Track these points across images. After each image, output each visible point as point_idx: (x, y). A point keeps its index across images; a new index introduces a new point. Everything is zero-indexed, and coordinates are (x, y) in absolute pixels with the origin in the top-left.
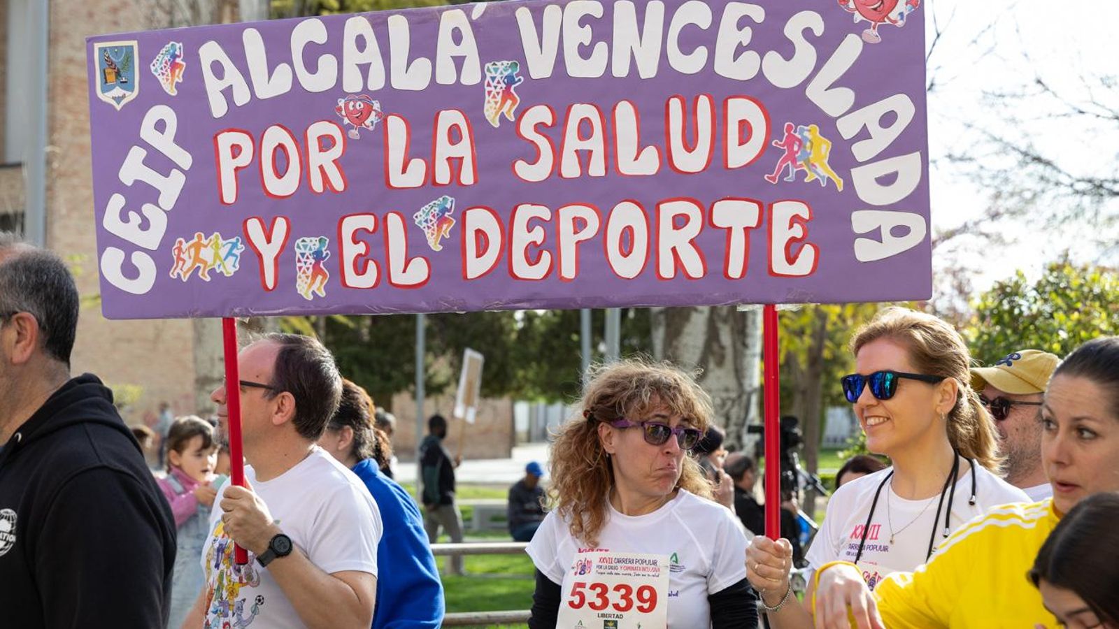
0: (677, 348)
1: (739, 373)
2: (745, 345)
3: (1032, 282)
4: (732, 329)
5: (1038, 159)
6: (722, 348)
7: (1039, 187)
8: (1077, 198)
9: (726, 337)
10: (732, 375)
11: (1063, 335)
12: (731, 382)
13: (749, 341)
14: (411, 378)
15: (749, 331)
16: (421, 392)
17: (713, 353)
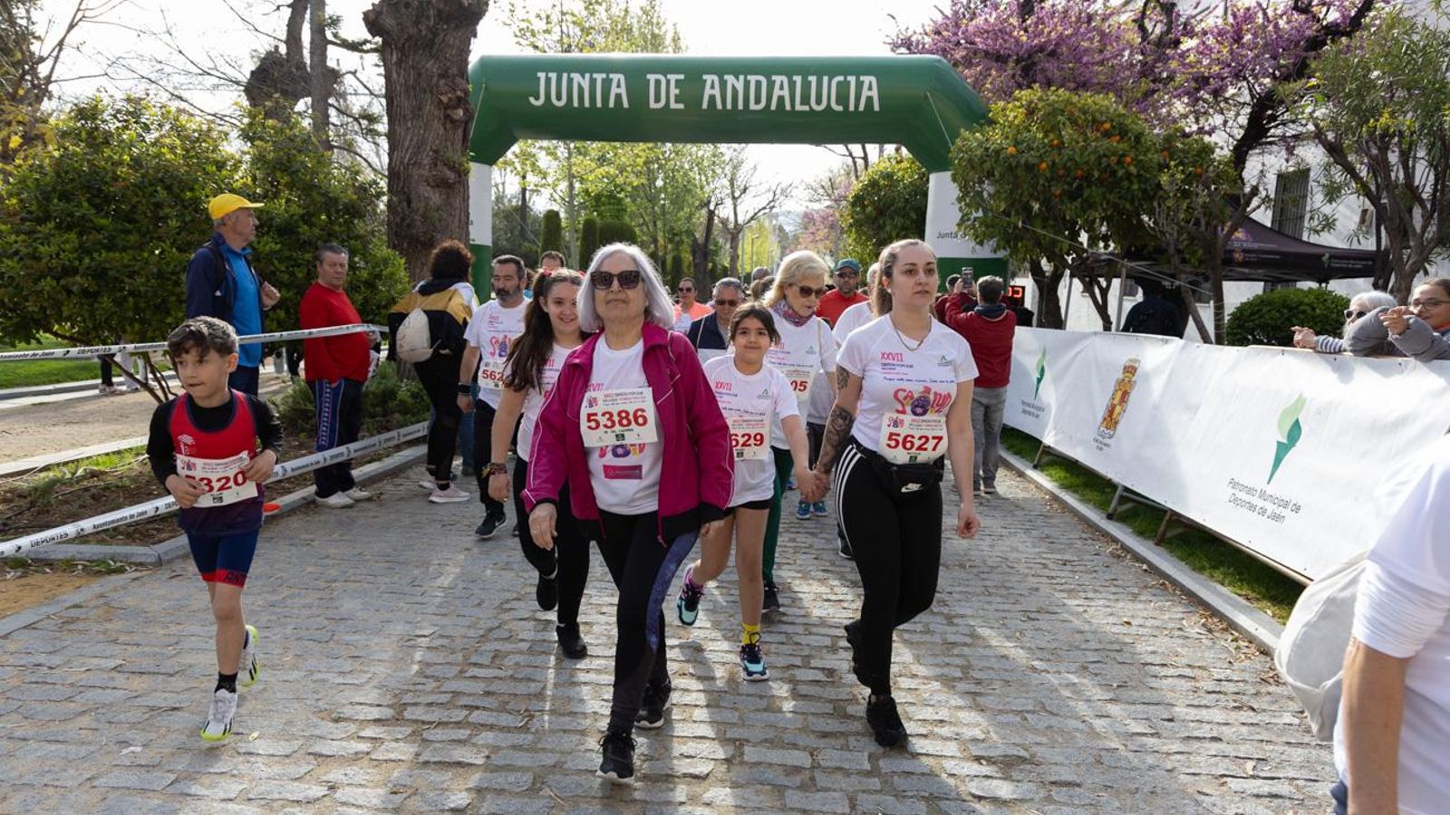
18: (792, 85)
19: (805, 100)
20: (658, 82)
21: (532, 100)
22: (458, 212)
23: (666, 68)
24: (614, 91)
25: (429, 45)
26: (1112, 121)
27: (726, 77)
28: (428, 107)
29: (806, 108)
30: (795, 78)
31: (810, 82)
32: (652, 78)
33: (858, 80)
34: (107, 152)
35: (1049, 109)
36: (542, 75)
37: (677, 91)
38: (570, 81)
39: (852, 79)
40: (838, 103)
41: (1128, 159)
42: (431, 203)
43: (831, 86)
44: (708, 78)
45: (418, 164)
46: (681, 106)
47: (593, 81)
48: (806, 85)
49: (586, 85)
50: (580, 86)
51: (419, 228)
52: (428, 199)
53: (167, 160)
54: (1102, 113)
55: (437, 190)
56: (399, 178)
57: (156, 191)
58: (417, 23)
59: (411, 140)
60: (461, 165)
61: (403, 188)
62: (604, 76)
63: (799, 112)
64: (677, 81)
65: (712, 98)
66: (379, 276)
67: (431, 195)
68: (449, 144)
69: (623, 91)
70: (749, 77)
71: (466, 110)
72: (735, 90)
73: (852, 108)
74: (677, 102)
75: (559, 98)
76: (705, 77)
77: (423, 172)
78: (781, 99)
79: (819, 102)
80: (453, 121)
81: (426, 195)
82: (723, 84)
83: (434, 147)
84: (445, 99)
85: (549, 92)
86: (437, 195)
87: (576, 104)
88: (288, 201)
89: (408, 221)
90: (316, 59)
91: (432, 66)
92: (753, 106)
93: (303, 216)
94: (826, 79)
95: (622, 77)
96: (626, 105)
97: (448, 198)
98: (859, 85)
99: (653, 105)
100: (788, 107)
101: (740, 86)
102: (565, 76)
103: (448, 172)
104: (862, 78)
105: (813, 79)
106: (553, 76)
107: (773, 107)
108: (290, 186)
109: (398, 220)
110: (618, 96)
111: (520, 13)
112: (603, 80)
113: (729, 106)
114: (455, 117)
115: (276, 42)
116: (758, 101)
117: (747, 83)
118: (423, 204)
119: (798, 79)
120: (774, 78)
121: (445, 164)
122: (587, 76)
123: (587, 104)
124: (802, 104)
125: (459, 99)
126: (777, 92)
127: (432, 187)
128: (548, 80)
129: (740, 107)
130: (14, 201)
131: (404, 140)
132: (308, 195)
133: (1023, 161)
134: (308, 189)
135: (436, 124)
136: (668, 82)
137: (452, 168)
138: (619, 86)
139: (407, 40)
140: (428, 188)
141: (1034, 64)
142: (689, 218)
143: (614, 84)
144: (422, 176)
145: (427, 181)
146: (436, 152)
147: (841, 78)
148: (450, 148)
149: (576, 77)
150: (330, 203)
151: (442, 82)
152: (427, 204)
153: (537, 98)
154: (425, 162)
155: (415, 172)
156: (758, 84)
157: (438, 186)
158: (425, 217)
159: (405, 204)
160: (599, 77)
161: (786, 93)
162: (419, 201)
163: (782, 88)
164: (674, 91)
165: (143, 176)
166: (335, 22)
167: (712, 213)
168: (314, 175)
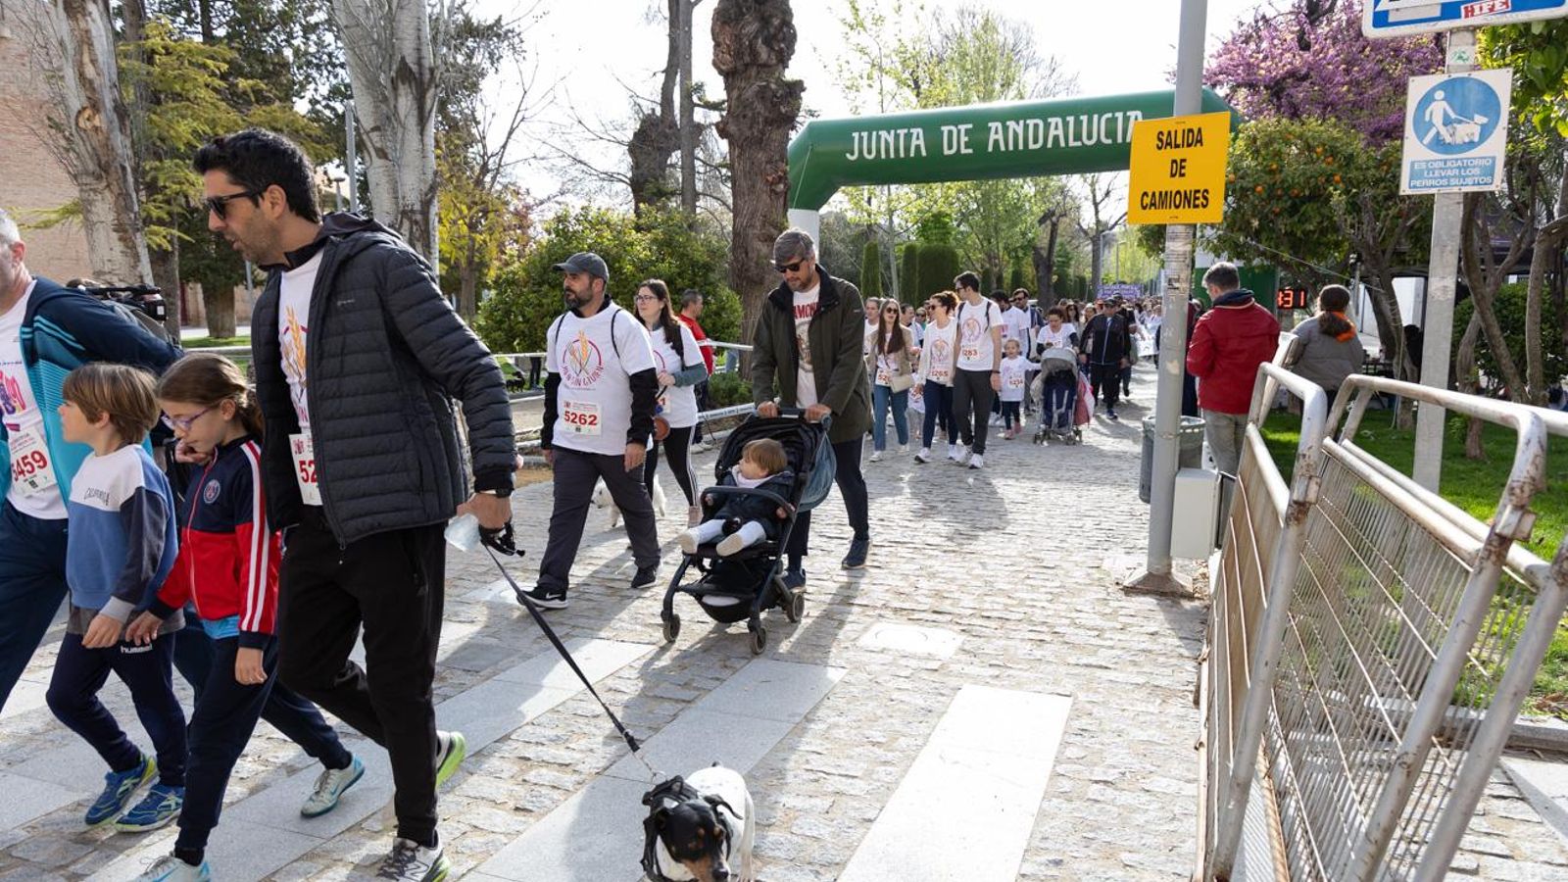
2: (430, 253)
3: (574, 215)
5: (580, 162)
7: (581, 176)
8: (599, 183)
11: (589, 241)
14: (244, 278)
15: (432, 245)
16: (250, 285)
18: (1066, 124)
19: (1078, 137)
20: (950, 132)
21: (848, 155)
23: (956, 119)
24: (914, 142)
25: (759, 142)
26: (1324, 145)
27: (1008, 123)
28: (760, 185)
29: (1079, 144)
30: (1068, 118)
31: (1082, 121)
32: (945, 129)
33: (1125, 114)
35: (1267, 139)
36: (856, 135)
37: (966, 139)
38: (879, 137)
39: (1119, 115)
40: (1107, 137)
41: (1337, 178)
42: (762, 253)
43: (1100, 124)
44: (993, 125)
45: (753, 226)
46: (970, 151)
47: (897, 137)
48: (1078, 123)
49: (891, 140)
50: (886, 140)
51: (753, 271)
52: (759, 251)
54: (1314, 139)
56: (740, 235)
58: (751, 128)
59: (747, 211)
60: (782, 224)
61: (742, 243)
62: (906, 131)
63: (1072, 147)
64: (966, 130)
65: (996, 142)
66: (723, 309)
67: (762, 247)
68: (774, 209)
69: (921, 142)
70: (1028, 122)
71: (785, 185)
72: (1016, 134)
73: (1120, 140)
74: (967, 147)
75: (870, 152)
76: (990, 124)
77: (756, 231)
78: (1056, 138)
79: (1090, 137)
80: (776, 193)
81: (759, 247)
82: (1006, 129)
83: (763, 213)
84: (770, 179)
85: (863, 147)
87: (883, 156)
88: (670, 263)
89: (746, 267)
90: (685, 122)
91: (761, 156)
92: (1032, 146)
93: (679, 274)
94: (1096, 117)
95: (920, 130)
96: (924, 153)
98: (1126, 119)
99: (946, 152)
100: (1063, 144)
101: (1020, 130)
102: (874, 133)
103: (772, 230)
104: (1128, 114)
105: (1084, 118)
106: (865, 134)
107: (1050, 145)
108: (671, 255)
109: (740, 266)
110: (918, 147)
111: (846, 74)
112: (905, 135)
113: (1011, 148)
114: (778, 190)
115: (654, 106)
116: (1036, 141)
117: (1026, 126)
118: (755, 254)
119: (1071, 119)
120: (1049, 120)
121: (771, 225)
122: (892, 132)
123: (892, 156)
124: (1075, 140)
125: (780, 178)
126: (1052, 132)
127: (762, 241)
128: (861, 138)
129: (1021, 147)
131: (743, 211)
133: (1238, 187)
134: (682, 256)
135: (765, 196)
136: (959, 131)
137: (775, 227)
138: (918, 138)
139: (745, 140)
140: (760, 243)
141: (1283, 89)
142: (1024, 234)
143: (915, 136)
144: (755, 234)
145: (758, 238)
146: (765, 216)
147: (1110, 115)
148: (775, 213)
149: (883, 134)
150: (694, 264)
151: (768, 166)
152: (759, 254)
153: (852, 154)
154: (758, 224)
155: (750, 232)
156: (1036, 126)
158: (757, 263)
159: (744, 255)
160: (902, 132)
161: (1060, 132)
162: (753, 252)
163: (1056, 128)
164: (964, 139)
166: (700, 87)
167: (1054, 225)
168: (685, 247)
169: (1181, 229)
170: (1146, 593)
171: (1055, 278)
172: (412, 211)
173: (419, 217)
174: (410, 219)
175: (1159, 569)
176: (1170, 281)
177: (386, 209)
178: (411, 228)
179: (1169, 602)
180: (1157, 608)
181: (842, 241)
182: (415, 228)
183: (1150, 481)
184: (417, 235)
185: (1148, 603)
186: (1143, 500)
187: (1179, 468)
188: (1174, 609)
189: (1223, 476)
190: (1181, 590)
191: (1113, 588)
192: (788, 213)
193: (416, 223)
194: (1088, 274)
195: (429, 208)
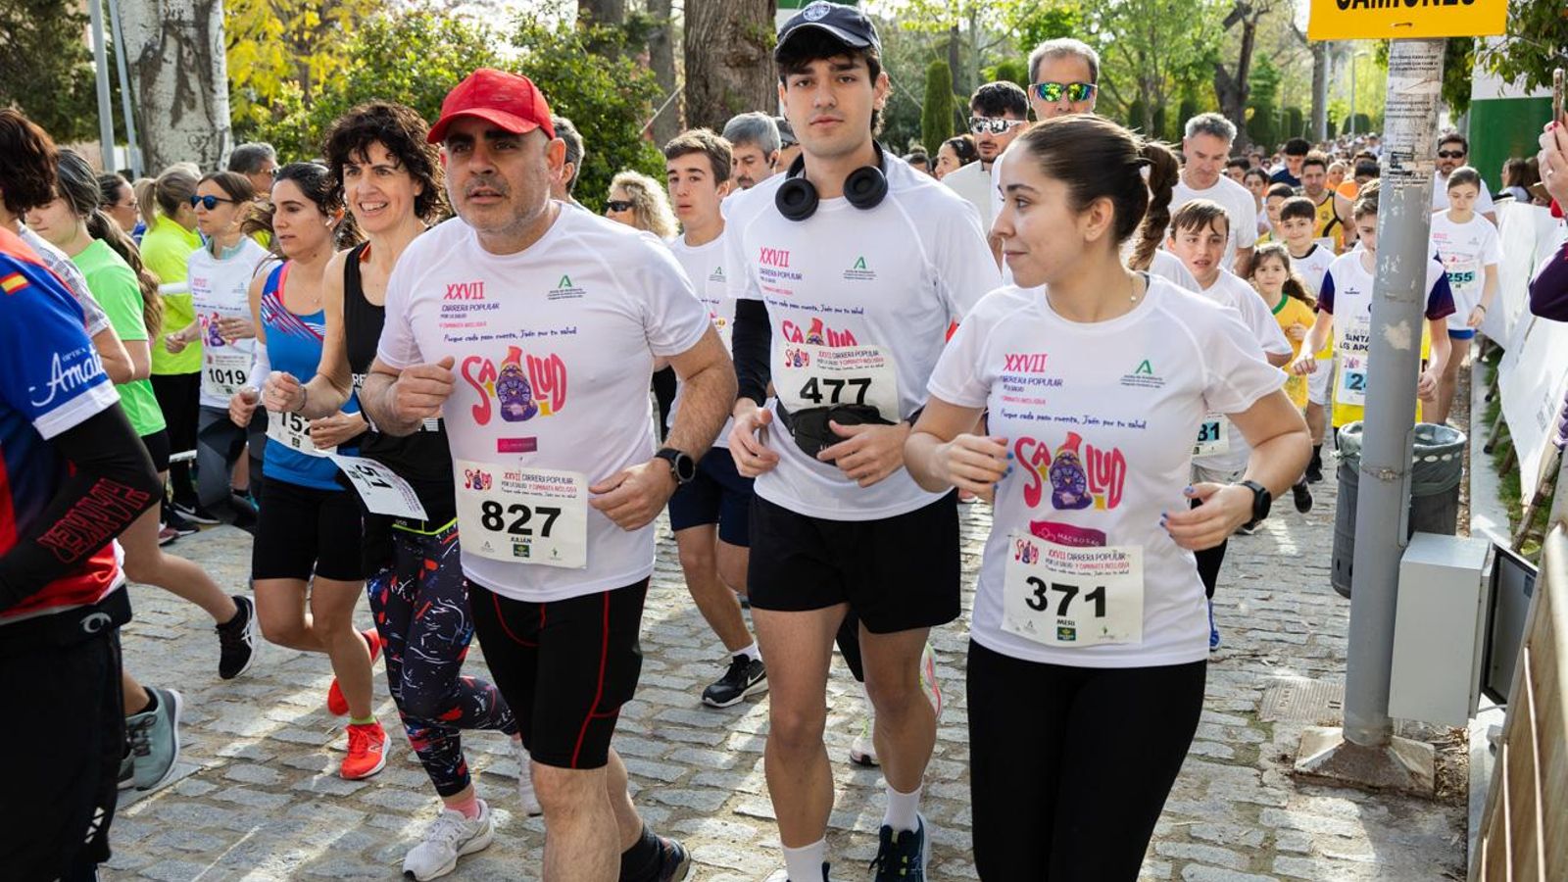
0: (152, 95)
1: (210, 115)
2: (213, 91)
4: (199, 76)
6: (193, 93)
9: (194, 84)
10: (205, 116)
12: (205, 124)
13: (215, 87)
15: (214, 78)
17: (185, 98)
22: (763, 94)
34: (391, 77)
42: (731, 87)
45: (715, 41)
52: (727, 82)
53: (443, 81)
55: (737, 71)
56: (695, 58)
57: (433, 112)
59: (708, 12)
60: (766, 37)
61: (699, 71)
67: (731, 77)
68: (752, 12)
77: (721, 50)
81: (725, 77)
83: (732, 19)
86: (738, 76)
89: (706, 110)
97: (751, 79)
103: (750, 48)
108: (557, 94)
109: (695, 109)
118: (721, 89)
121: (746, 39)
127: (731, 67)
130: (314, 128)
131: (700, 13)
132: (575, 103)
137: (754, 42)
140: (727, 69)
142: (1198, 44)
144: (720, 54)
145: (725, 61)
146: (735, 24)
148: (753, 18)
152: (726, 88)
154: (724, 38)
155: (713, 51)
157: (738, 65)
158: (723, 104)
159: (702, 90)
162: (717, 85)
165: (422, 99)
167: (1249, 28)
168: (579, 81)
169: (1418, 49)
170: (1339, 786)
171: (1250, 113)
172: (180, 22)
173: (191, 32)
174: (177, 36)
175: (1368, 735)
176: (1394, 157)
177: (141, 19)
178: (180, 52)
179: (1383, 810)
180: (1358, 830)
181: (912, 58)
182: (186, 50)
183: (1352, 557)
184: (191, 61)
185: (1342, 815)
186: (1337, 589)
187: (1409, 538)
188: (1394, 833)
189: (1500, 552)
190: (1408, 781)
191: (1273, 773)
192: (777, 18)
193: (188, 41)
194: (1305, 105)
195: (207, 17)
